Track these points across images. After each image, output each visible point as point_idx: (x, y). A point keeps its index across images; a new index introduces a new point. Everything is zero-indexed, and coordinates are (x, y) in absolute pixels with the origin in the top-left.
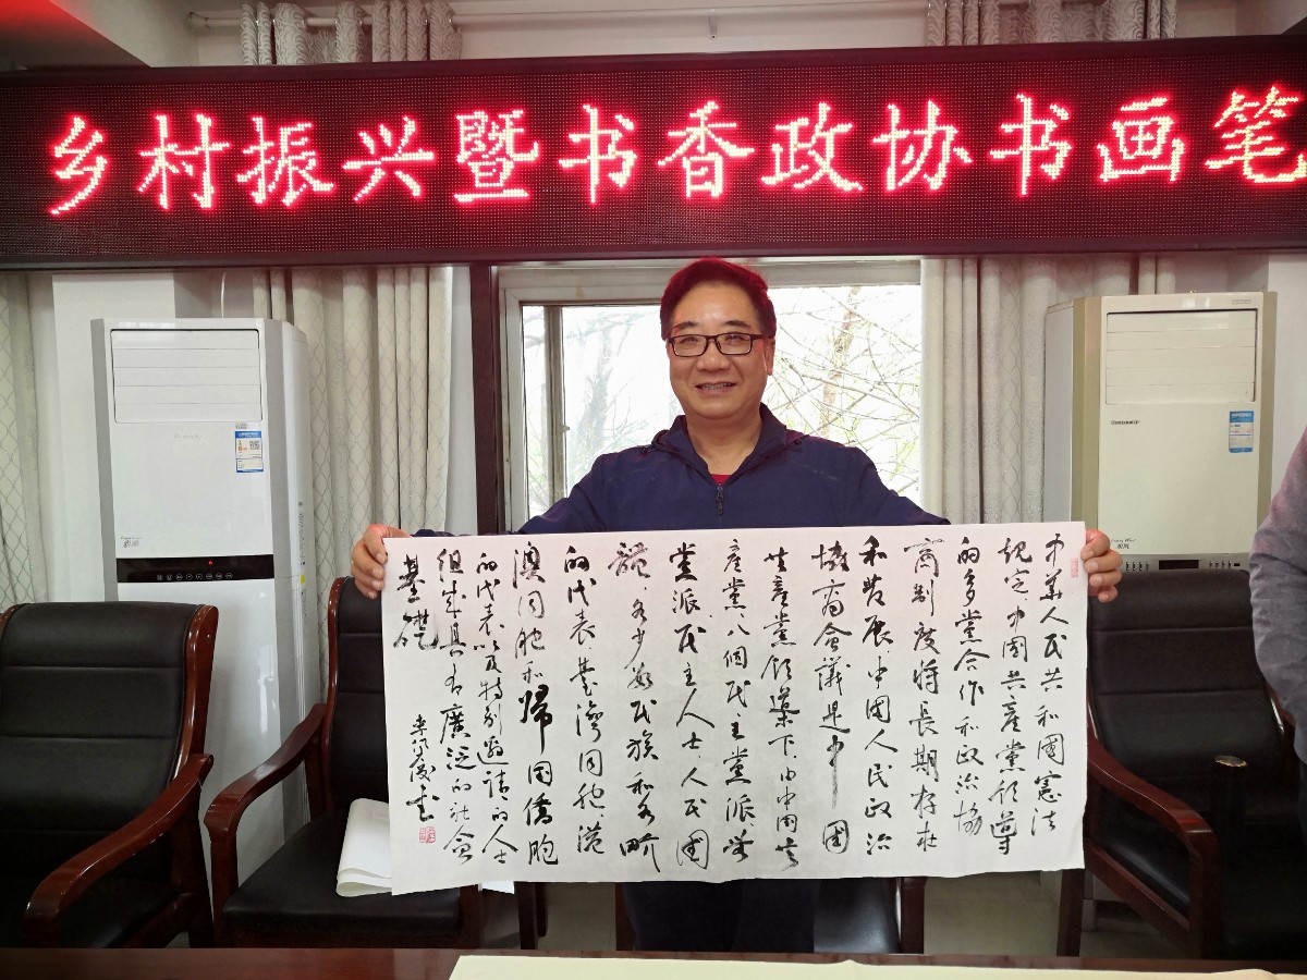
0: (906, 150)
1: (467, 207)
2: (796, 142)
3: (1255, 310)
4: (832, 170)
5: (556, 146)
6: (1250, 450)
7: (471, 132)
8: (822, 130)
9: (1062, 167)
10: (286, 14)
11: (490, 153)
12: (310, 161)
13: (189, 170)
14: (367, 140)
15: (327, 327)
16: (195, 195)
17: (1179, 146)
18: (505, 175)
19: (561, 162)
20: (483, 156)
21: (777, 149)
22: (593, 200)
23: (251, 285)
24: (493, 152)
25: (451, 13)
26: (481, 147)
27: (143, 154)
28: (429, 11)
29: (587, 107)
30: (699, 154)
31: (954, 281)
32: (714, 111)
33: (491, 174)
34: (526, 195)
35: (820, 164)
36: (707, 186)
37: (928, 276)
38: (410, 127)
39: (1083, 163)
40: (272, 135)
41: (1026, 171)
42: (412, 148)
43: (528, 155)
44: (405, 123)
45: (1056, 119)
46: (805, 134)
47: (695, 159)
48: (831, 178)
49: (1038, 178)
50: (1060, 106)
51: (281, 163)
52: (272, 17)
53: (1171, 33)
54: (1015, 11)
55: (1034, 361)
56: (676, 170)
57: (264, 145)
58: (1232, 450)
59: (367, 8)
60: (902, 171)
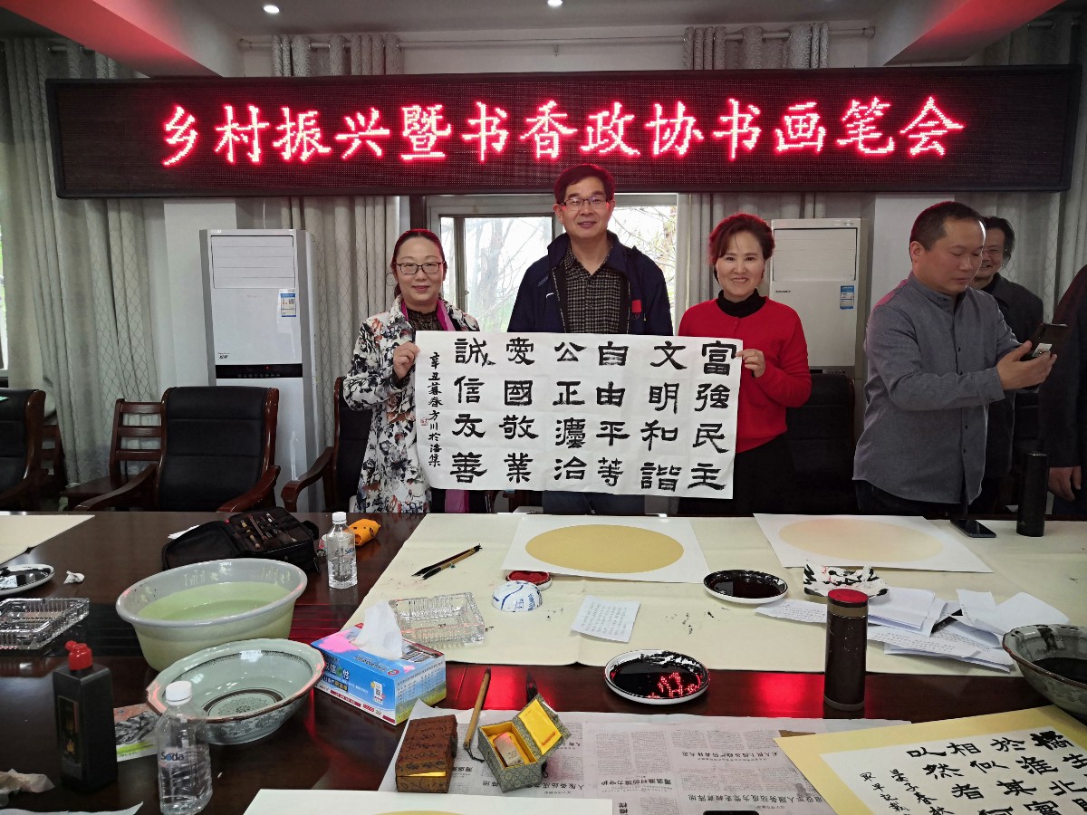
0: (665, 131)
1: (408, 162)
2: (601, 126)
3: (856, 228)
4: (622, 143)
5: (461, 127)
6: (851, 308)
7: (411, 118)
8: (617, 119)
9: (755, 142)
10: (299, 41)
11: (422, 130)
12: (317, 134)
13: (246, 139)
14: (350, 122)
15: (326, 230)
16: (249, 154)
17: (822, 131)
18: (432, 143)
19: (463, 136)
20: (418, 132)
21: (590, 130)
22: (483, 158)
23: (280, 207)
24: (425, 129)
25: (399, 41)
26: (417, 127)
27: (218, 129)
28: (385, 40)
29: (479, 104)
30: (544, 132)
31: (696, 207)
32: (553, 107)
33: (423, 143)
34: (444, 155)
35: (615, 139)
36: (549, 151)
37: (681, 202)
38: (375, 114)
39: (767, 141)
40: (294, 118)
41: (734, 145)
42: (376, 127)
43: (445, 132)
44: (372, 112)
45: (752, 114)
46: (606, 121)
47: (542, 135)
48: (622, 147)
49: (741, 149)
50: (755, 106)
51: (300, 135)
52: (290, 42)
53: (824, 66)
54: (735, 45)
56: (531, 141)
57: (289, 125)
58: (842, 308)
59: (348, 37)
60: (662, 144)
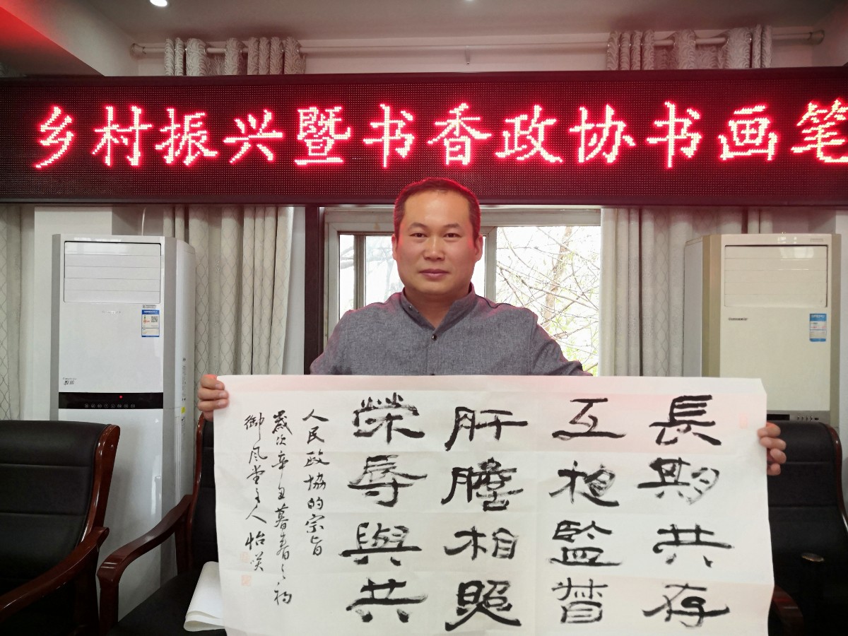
0: (592, 136)
1: (302, 168)
2: (519, 130)
3: (826, 246)
4: (542, 149)
5: (362, 130)
6: (824, 340)
7: (307, 120)
8: (536, 123)
9: (695, 149)
10: (194, 46)
11: (319, 134)
12: (203, 137)
13: (126, 141)
14: (240, 125)
15: (211, 243)
16: (128, 157)
17: (774, 138)
18: (328, 148)
19: (364, 140)
20: (315, 136)
21: (506, 134)
22: (385, 165)
23: (161, 217)
24: (321, 133)
25: (299, 46)
26: (313, 130)
27: (96, 131)
28: (284, 46)
29: (383, 106)
30: (455, 137)
31: (623, 223)
32: (465, 110)
33: (319, 147)
34: (342, 161)
35: (535, 144)
36: (460, 158)
37: (606, 219)
38: (268, 116)
39: (709, 148)
40: (179, 120)
41: (671, 152)
42: (268, 130)
43: (344, 135)
44: (265, 114)
45: (692, 119)
46: (525, 125)
47: (453, 140)
48: (541, 154)
49: (679, 157)
50: (694, 110)
51: (184, 138)
52: (185, 47)
53: (767, 65)
54: (665, 50)
55: (677, 277)
56: (440, 147)
57: (174, 127)
58: (812, 340)
59: (245, 42)
60: (588, 150)
